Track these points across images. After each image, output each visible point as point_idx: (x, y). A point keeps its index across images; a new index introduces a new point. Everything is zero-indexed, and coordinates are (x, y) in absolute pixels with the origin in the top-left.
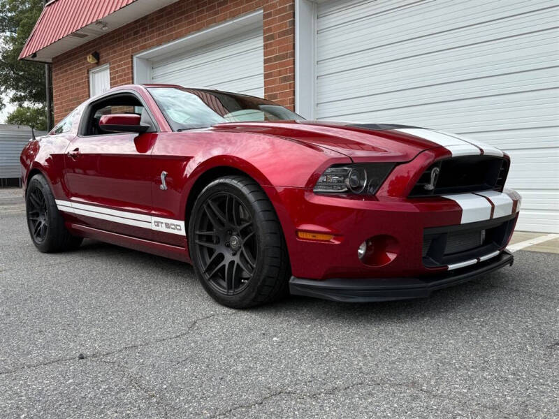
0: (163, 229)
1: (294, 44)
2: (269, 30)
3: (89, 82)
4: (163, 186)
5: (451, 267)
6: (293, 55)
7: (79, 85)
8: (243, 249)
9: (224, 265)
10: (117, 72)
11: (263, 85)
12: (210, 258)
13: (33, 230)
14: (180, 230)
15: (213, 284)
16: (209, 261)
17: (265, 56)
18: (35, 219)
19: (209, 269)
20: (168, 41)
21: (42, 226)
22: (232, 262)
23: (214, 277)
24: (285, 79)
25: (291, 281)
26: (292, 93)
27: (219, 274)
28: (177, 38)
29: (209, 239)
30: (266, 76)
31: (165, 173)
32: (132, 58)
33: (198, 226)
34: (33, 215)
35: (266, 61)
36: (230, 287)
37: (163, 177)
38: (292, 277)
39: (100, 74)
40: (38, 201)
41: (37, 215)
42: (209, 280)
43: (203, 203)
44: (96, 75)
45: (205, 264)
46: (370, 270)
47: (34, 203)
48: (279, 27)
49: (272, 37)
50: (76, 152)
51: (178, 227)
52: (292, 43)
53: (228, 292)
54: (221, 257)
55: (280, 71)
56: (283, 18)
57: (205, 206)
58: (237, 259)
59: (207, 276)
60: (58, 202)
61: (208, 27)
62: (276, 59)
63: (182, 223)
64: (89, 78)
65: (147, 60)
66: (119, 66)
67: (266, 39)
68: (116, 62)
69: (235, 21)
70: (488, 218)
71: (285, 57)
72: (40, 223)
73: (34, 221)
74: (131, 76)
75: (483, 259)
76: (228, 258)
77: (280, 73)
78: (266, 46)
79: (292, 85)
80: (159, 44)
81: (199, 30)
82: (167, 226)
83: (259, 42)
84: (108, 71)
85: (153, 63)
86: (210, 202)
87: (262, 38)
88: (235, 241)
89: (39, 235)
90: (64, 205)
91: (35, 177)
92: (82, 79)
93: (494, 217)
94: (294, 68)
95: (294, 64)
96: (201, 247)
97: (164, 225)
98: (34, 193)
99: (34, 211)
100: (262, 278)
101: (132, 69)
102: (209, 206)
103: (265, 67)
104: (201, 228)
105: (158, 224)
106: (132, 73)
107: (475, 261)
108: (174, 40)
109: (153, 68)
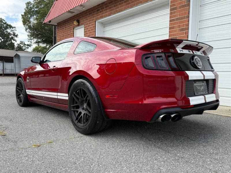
1: (189, 12)
2: (174, 5)
3: (74, 34)
6: (188, 17)
7: (69, 35)
10: (88, 29)
11: (168, 33)
17: (170, 18)
20: (115, 13)
24: (183, 30)
28: (119, 12)
30: (170, 28)
32: (95, 22)
35: (170, 21)
39: (79, 30)
44: (77, 30)
49: (175, 9)
52: (188, 11)
61: (137, 6)
62: (177, 19)
64: (74, 31)
65: (102, 23)
66: (89, 26)
67: (171, 10)
68: (88, 24)
69: (152, 2)
71: (184, 18)
74: (94, 30)
77: (179, 26)
78: (171, 13)
79: (187, 32)
80: (110, 15)
81: (132, 7)
83: (167, 11)
84: (83, 28)
85: (104, 25)
87: (169, 9)
92: (71, 32)
94: (188, 24)
95: (188, 21)
101: (95, 27)
103: (170, 24)
106: (95, 29)
108: (118, 13)
109: (104, 27)
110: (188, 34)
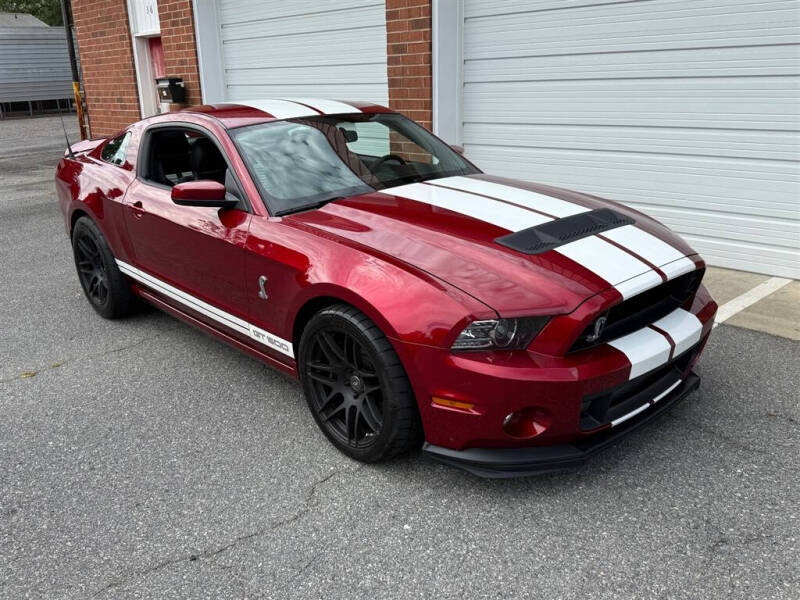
0: (264, 341)
4: (262, 294)
5: (614, 423)
8: (366, 396)
9: (344, 410)
11: (385, 28)
12: (327, 395)
13: (88, 287)
15: (332, 428)
16: (326, 400)
18: (89, 272)
19: (326, 409)
21: (99, 283)
22: (353, 408)
23: (332, 420)
24: (417, 24)
25: (424, 447)
26: (428, 46)
29: (325, 374)
30: (389, 16)
31: (264, 278)
33: (310, 356)
34: (84, 266)
36: (351, 436)
37: (261, 284)
38: (426, 443)
40: (90, 251)
41: (91, 268)
42: (327, 422)
43: (315, 333)
45: (321, 400)
47: (84, 252)
50: (138, 207)
51: (286, 348)
53: (350, 442)
54: (340, 398)
57: (318, 337)
58: (358, 403)
59: (324, 417)
60: (119, 262)
63: (289, 345)
70: (666, 361)
72: (96, 279)
73: (87, 275)
75: (657, 399)
76: (349, 400)
82: (270, 340)
86: (324, 334)
88: (356, 382)
89: (96, 294)
90: (127, 269)
91: (83, 219)
93: (673, 357)
96: (315, 381)
97: (266, 338)
98: (83, 239)
99: (86, 263)
100: (390, 441)
102: (322, 337)
104: (313, 361)
105: (258, 335)
107: (647, 405)
110: (431, 39)
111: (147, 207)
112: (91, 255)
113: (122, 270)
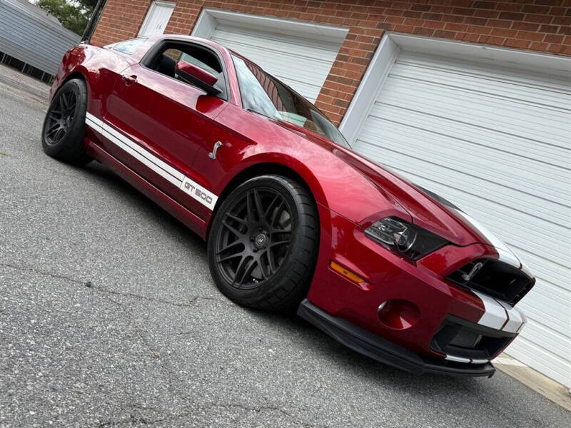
0: (191, 193)
1: (363, 75)
2: (346, 51)
3: (148, 10)
4: (212, 155)
5: (449, 357)
6: (358, 85)
7: (136, 8)
8: (268, 250)
9: (241, 257)
10: (180, 15)
11: (316, 98)
12: (228, 244)
14: (210, 203)
15: (221, 269)
16: (226, 246)
17: (330, 72)
18: (55, 119)
19: (223, 253)
20: (245, 12)
21: (59, 128)
22: (250, 258)
23: (225, 263)
24: (339, 103)
25: (303, 302)
26: (340, 118)
27: (231, 262)
28: (254, 13)
29: (236, 225)
30: (323, 91)
31: (221, 143)
32: (201, 10)
33: (231, 209)
34: (54, 114)
35: (329, 77)
36: (238, 279)
37: (216, 146)
38: (306, 300)
39: (162, 8)
40: (67, 104)
41: (59, 117)
42: (219, 263)
43: (247, 190)
44: (158, 7)
45: (221, 246)
46: (381, 328)
47: (61, 103)
48: (357, 53)
49: (345, 58)
50: (131, 78)
51: (209, 200)
52: (361, 74)
53: (233, 283)
54: (241, 248)
55: (338, 93)
56: (364, 47)
57: (248, 194)
58: (257, 257)
59: (219, 259)
60: (88, 115)
61: (289, 19)
62: (340, 80)
63: (215, 198)
64: (149, 6)
65: (215, 18)
66: (184, 11)
67: (339, 57)
68: (184, 5)
69: (318, 26)
70: (499, 329)
71: (350, 82)
72: (58, 126)
73: (53, 121)
74: (192, 25)
75: (475, 361)
76: (248, 251)
77: (337, 95)
78: (335, 64)
79: (344, 111)
80: (234, 10)
81: (279, 16)
82: (198, 193)
83: (331, 57)
84: (172, 10)
85: (218, 24)
86: (255, 192)
87: (337, 54)
88: (261, 239)
89: (51, 136)
90: (93, 121)
91: (76, 80)
92: (143, 4)
93: (504, 330)
94: (353, 97)
95: (354, 93)
96: (225, 228)
97: (194, 191)
98: (67, 94)
99: (58, 112)
100: (277, 286)
101: (197, 20)
102: (252, 195)
103: (325, 82)
104: (233, 212)
105: (188, 186)
106: (195, 24)
107: (467, 360)
108: (250, 14)
109: (216, 29)
110: (344, 115)
111: (140, 81)
112: (65, 107)
113: (87, 122)
